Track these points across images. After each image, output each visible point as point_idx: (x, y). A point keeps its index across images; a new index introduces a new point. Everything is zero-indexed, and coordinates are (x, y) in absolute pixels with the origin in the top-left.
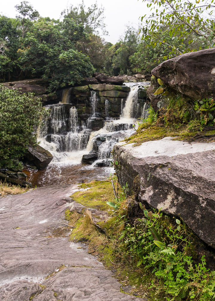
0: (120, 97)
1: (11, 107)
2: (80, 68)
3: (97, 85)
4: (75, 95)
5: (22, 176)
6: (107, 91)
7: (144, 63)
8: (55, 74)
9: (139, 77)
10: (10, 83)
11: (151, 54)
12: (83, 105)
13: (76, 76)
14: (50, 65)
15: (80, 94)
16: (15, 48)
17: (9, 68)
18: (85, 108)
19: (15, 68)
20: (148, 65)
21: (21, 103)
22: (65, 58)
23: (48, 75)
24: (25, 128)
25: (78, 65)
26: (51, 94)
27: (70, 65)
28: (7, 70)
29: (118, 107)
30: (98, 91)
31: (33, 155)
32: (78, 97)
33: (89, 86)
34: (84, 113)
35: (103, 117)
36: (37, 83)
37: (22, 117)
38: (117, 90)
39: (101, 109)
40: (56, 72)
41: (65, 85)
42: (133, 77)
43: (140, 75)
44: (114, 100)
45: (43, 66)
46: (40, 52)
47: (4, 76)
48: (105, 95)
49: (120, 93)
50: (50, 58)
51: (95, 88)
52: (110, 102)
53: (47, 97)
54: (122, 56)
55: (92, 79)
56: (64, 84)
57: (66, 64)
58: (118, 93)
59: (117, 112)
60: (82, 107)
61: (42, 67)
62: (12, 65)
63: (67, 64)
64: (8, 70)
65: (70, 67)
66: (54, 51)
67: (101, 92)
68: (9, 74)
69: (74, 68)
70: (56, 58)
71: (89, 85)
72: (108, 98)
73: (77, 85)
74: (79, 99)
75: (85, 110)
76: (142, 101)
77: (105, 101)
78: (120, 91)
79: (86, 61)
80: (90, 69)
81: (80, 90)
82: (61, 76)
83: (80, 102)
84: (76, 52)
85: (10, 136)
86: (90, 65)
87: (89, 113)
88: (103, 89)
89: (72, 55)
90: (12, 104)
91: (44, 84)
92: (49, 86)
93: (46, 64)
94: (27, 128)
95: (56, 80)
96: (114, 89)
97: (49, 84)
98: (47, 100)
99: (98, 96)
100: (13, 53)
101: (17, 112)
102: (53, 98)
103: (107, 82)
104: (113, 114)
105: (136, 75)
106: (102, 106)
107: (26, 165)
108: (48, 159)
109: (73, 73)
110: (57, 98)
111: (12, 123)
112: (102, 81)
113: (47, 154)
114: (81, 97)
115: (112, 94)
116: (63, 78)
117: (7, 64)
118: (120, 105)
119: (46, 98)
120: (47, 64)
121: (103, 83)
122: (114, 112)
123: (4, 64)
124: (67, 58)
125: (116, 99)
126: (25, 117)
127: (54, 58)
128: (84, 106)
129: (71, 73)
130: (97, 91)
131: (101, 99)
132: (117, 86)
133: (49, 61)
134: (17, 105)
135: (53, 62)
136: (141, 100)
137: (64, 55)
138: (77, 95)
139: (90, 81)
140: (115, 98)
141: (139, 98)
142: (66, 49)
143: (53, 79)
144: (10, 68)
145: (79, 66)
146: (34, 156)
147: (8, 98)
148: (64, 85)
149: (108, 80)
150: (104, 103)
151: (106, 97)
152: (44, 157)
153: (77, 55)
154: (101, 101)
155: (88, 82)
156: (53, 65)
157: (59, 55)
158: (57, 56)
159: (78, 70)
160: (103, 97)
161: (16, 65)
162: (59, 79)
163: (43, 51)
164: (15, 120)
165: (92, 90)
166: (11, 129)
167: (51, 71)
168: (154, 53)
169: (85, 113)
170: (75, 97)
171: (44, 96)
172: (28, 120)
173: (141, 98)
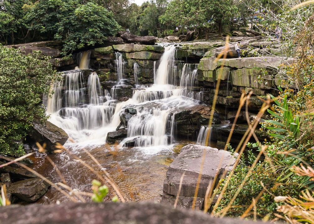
0: (152, 60)
1: (9, 68)
2: (101, 25)
3: (123, 45)
4: (95, 59)
5: (26, 163)
6: (135, 52)
7: (180, 18)
8: (70, 33)
9: (172, 39)
10: (13, 45)
11: (188, 8)
12: (106, 70)
13: (97, 34)
14: (63, 22)
15: (102, 57)
16: (21, 4)
17: (12, 28)
18: (109, 74)
19: (20, 27)
20: (185, 20)
21: (24, 64)
22: (82, 12)
23: (61, 34)
24: (28, 98)
25: (98, 21)
26: (66, 58)
27: (88, 21)
28: (9, 31)
29: (150, 71)
30: (125, 52)
31: (41, 134)
32: (99, 61)
33: (113, 47)
34: (107, 80)
35: (131, 84)
36: (47, 45)
37: (25, 84)
38: (148, 51)
39: (129, 74)
40: (71, 30)
41: (83, 46)
42: (165, 39)
43: (172, 37)
44: (145, 64)
45: (55, 23)
46: (51, 6)
47: (6, 39)
48: (133, 58)
49: (152, 55)
50: (64, 13)
51: (121, 48)
52: (139, 65)
53: (61, 61)
54: (151, 16)
55: (116, 40)
56: (82, 44)
57: (83, 21)
58: (149, 54)
59: (149, 77)
60: (104, 72)
61: (54, 25)
62: (16, 24)
63: (85, 20)
64: (11, 30)
65: (89, 24)
66: (69, 5)
67: (128, 53)
68: (13, 36)
69: (94, 25)
70: (71, 13)
71: (113, 45)
72: (137, 60)
73: (98, 45)
74: (101, 63)
75: (109, 76)
76: (180, 63)
77: (133, 64)
78: (151, 52)
79: (109, 17)
80: (113, 27)
81: (102, 52)
82: (78, 35)
83: (102, 66)
84: (96, 6)
85: (6, 109)
86: (113, 21)
87: (114, 80)
88: (130, 49)
89: (91, 9)
90: (11, 64)
91: (56, 46)
92: (63, 47)
93: (58, 20)
94: (32, 98)
95: (71, 40)
96: (145, 50)
97: (63, 45)
98: (60, 66)
99: (125, 58)
100: (17, 9)
101: (17, 75)
102: (68, 63)
103: (135, 42)
104: (144, 80)
105: (168, 37)
106: (130, 71)
107: (33, 148)
108: (62, 139)
109: (93, 31)
110: (72, 62)
111: (11, 92)
112: (129, 40)
113: (61, 132)
114: (103, 60)
115: (142, 55)
116: (81, 37)
117: (10, 23)
118: (152, 68)
119: (59, 62)
120: (60, 21)
121: (130, 43)
122: (146, 78)
123: (5, 22)
124: (85, 12)
125: (148, 62)
126: (29, 83)
127: (68, 14)
128: (107, 72)
129: (91, 30)
130: (123, 52)
131: (129, 62)
132: (148, 46)
133: (62, 17)
134: (17, 66)
135: (68, 18)
136: (178, 62)
137: (82, 10)
138: (99, 58)
139: (115, 41)
140: (145, 60)
141: (176, 59)
142: (83, 3)
143: (68, 39)
144: (14, 27)
145: (100, 22)
146: (43, 135)
147: (5, 57)
148: (81, 46)
149: (136, 38)
150: (133, 67)
151: (135, 59)
152: (57, 137)
153: (97, 9)
154: (129, 64)
155: (112, 42)
156: (67, 22)
157: (74, 9)
158: (73, 11)
159: (99, 27)
160: (131, 60)
161: (21, 25)
162: (75, 38)
163: (54, 5)
164: (14, 87)
165: (117, 51)
166: (9, 99)
167: (65, 29)
168: (191, 6)
169: (109, 80)
170: (96, 60)
171: (56, 60)
172: (32, 86)
173: (179, 59)
